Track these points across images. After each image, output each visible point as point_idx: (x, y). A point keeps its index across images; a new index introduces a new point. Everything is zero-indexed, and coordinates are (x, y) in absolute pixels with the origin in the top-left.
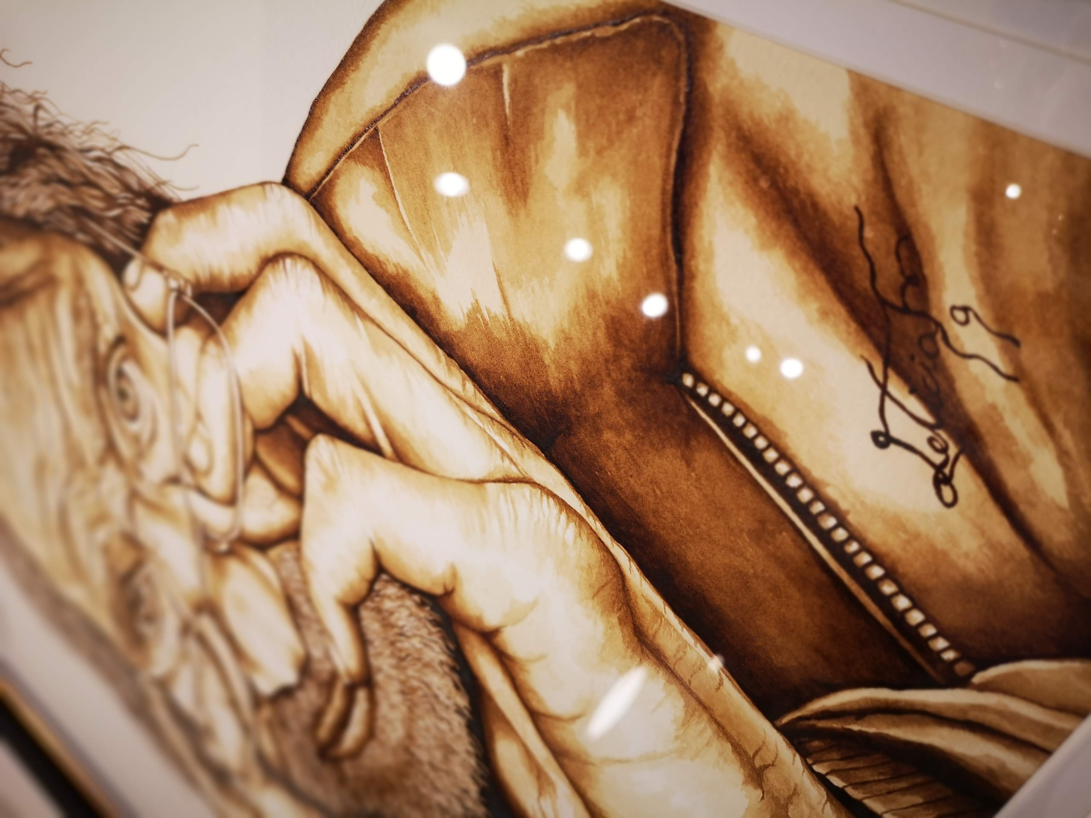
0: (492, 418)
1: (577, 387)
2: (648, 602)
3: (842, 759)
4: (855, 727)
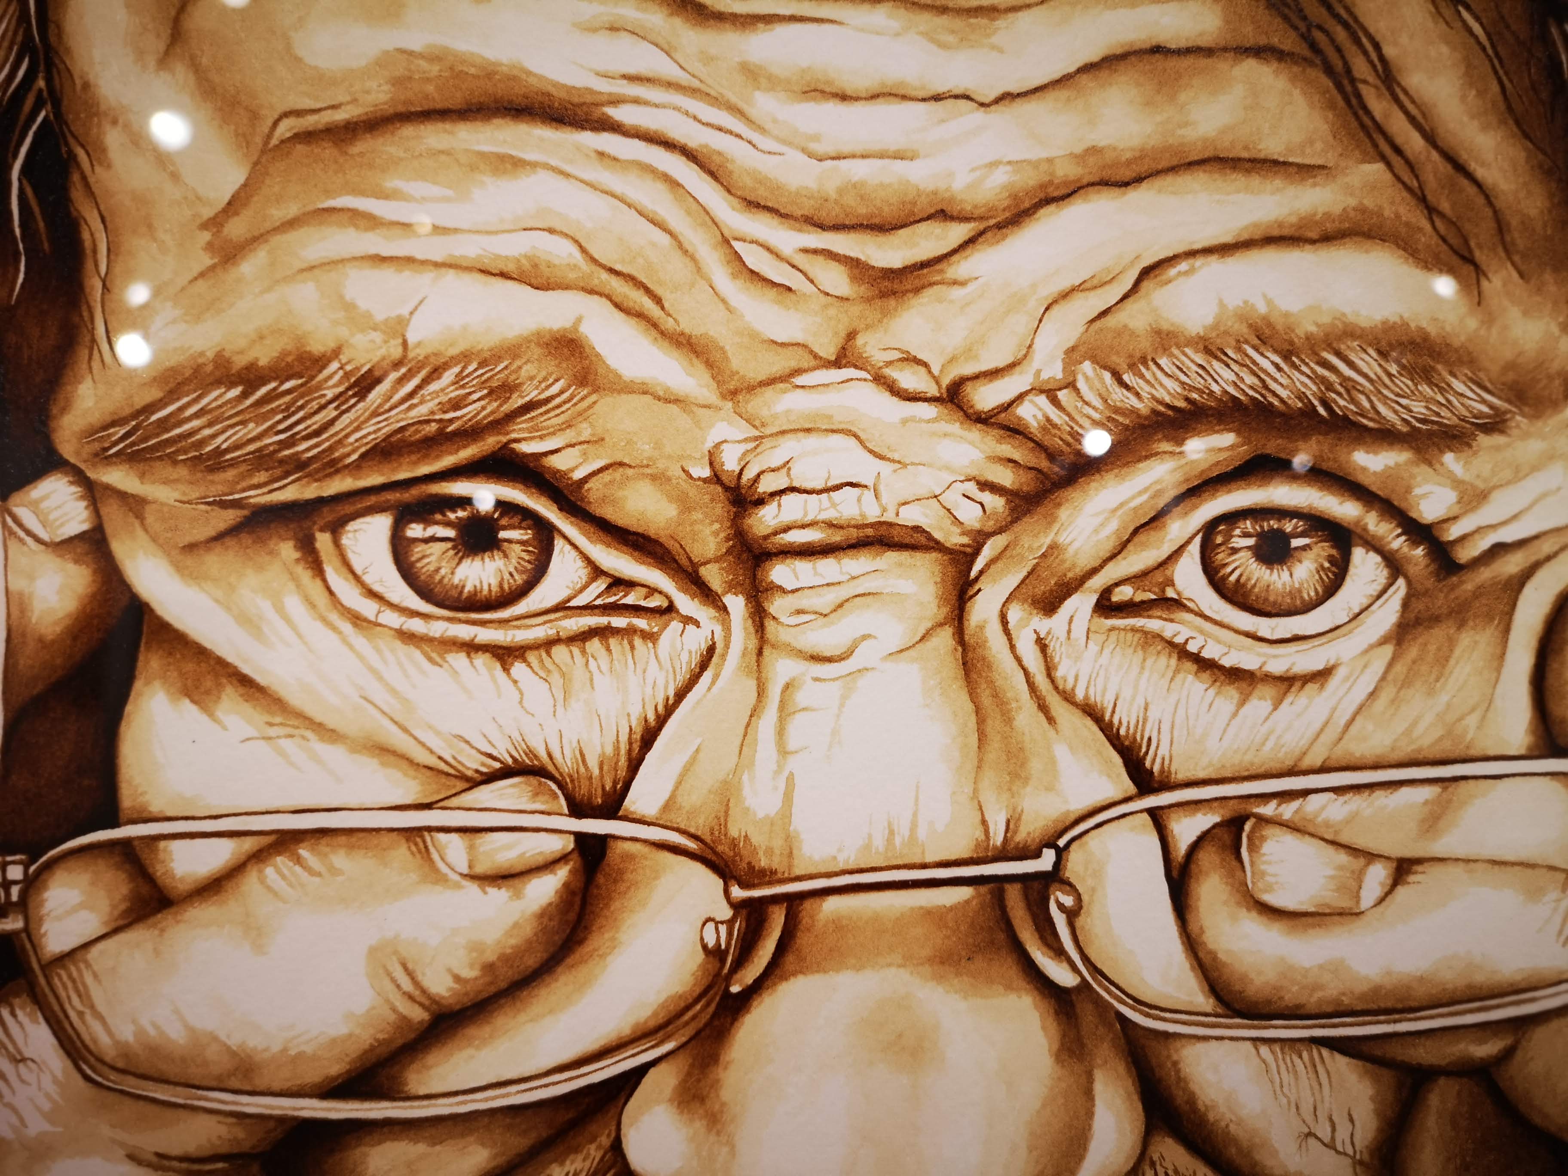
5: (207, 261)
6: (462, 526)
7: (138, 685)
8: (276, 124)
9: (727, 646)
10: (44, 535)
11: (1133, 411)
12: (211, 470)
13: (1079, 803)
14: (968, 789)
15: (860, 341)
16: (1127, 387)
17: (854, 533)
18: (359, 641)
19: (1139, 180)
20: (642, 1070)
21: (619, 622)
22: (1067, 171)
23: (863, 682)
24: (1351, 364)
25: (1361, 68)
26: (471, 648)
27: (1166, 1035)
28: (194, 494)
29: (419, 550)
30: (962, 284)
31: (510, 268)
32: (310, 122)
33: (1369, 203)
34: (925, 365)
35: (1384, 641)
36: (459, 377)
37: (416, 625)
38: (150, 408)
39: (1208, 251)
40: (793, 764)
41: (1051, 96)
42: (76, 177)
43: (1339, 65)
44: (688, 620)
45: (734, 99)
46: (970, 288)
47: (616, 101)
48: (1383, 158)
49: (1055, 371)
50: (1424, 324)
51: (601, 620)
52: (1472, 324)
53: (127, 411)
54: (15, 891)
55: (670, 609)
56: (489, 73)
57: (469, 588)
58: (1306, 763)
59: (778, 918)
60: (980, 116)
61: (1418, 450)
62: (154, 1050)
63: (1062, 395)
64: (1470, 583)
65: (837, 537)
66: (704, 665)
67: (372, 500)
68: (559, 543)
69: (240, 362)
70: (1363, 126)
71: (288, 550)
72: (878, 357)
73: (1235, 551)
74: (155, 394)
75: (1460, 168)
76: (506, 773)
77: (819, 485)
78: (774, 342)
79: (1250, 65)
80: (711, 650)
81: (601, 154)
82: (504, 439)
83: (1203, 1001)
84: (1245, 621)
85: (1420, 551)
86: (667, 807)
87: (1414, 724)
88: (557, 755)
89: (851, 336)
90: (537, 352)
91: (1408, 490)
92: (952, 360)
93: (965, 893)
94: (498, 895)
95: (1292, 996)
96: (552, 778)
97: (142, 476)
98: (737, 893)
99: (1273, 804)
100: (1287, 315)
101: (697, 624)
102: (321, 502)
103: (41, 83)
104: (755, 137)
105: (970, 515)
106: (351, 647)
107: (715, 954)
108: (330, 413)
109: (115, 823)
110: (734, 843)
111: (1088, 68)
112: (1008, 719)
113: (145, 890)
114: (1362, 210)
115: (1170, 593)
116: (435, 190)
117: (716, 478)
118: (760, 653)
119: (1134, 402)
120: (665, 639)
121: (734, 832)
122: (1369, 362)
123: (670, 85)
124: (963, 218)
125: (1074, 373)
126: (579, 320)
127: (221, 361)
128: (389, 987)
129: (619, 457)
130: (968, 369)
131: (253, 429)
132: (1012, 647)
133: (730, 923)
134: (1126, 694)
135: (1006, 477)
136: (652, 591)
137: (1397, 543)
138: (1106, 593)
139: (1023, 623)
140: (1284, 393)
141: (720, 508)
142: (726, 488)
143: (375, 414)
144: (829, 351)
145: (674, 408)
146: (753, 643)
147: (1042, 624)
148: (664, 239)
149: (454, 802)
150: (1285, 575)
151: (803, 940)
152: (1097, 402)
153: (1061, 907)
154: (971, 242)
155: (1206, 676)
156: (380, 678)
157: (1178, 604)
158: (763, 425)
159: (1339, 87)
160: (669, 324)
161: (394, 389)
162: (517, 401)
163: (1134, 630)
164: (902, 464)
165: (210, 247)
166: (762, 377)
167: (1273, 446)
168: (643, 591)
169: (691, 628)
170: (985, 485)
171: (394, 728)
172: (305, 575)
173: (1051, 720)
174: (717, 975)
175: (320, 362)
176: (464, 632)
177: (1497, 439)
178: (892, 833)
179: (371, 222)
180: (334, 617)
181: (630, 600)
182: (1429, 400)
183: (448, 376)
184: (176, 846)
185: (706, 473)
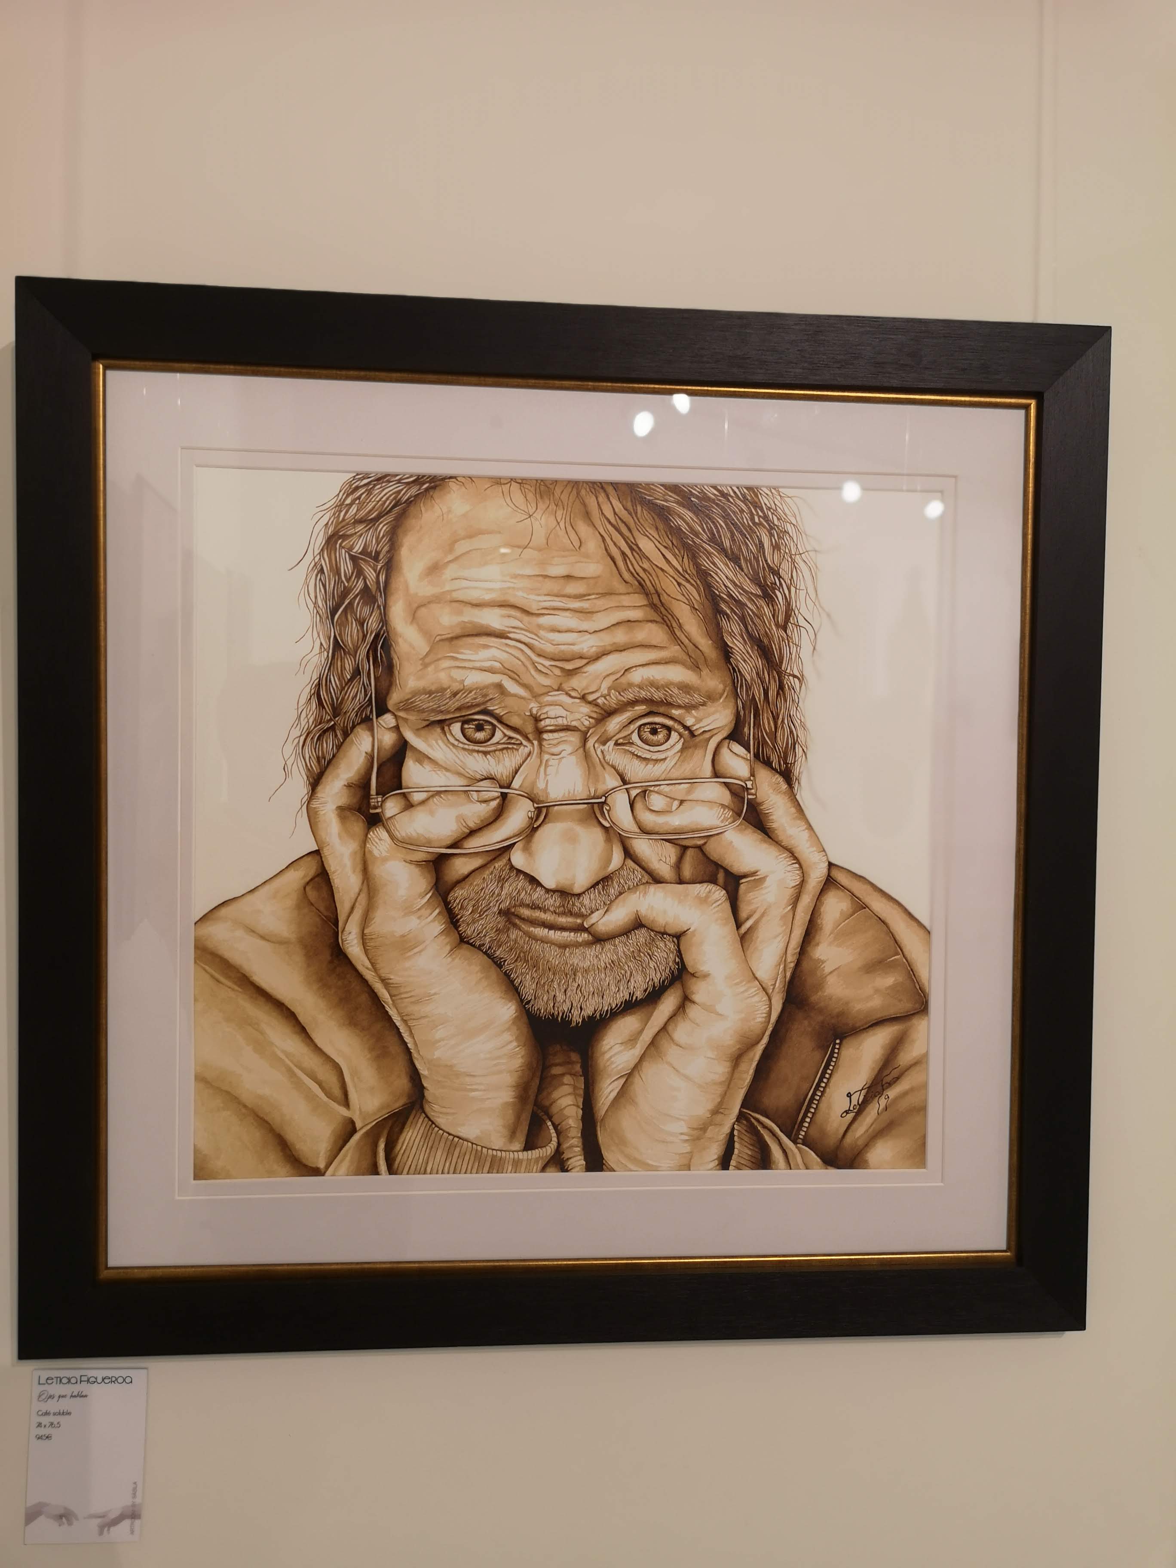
0: (785, 977)
1: (816, 1007)
2: (754, 1055)
3: (746, 1131)
4: (759, 1128)
5: (421, 667)
6: (477, 726)
7: (406, 759)
8: (436, 638)
9: (534, 751)
10: (386, 727)
11: (624, 701)
12: (422, 713)
13: (610, 787)
14: (586, 783)
15: (563, 685)
16: (622, 696)
17: (561, 728)
18: (454, 750)
19: (625, 650)
20: (515, 843)
21: (510, 746)
22: (609, 648)
23: (563, 760)
24: (672, 691)
25: (674, 625)
26: (478, 752)
27: (629, 837)
28: (418, 718)
29: (467, 730)
30: (585, 673)
31: (486, 669)
32: (443, 637)
33: (676, 655)
34: (577, 691)
35: (678, 752)
36: (476, 693)
37: (466, 747)
38: (408, 699)
39: (640, 666)
40: (548, 777)
41: (605, 631)
42: (392, 649)
43: (670, 625)
44: (525, 746)
45: (535, 631)
46: (587, 674)
47: (510, 632)
48: (679, 645)
49: (606, 692)
50: (688, 682)
51: (506, 746)
52: (699, 682)
53: (404, 700)
54: (380, 804)
55: (521, 744)
56: (482, 626)
57: (477, 739)
58: (660, 779)
59: (544, 811)
60: (589, 636)
61: (686, 710)
62: (410, 838)
63: (607, 697)
64: (697, 739)
65: (558, 728)
66: (529, 756)
67: (457, 719)
68: (497, 729)
69: (428, 689)
70: (675, 638)
71: (439, 730)
72: (567, 689)
73: (646, 732)
74: (409, 696)
75: (697, 647)
76: (486, 779)
77: (553, 717)
78: (544, 686)
79: (650, 624)
80: (530, 752)
81: (506, 644)
82: (485, 706)
83: (638, 830)
84: (647, 747)
85: (687, 732)
86: (520, 786)
87: (685, 771)
88: (496, 774)
89: (561, 684)
90: (492, 687)
91: (684, 718)
92: (583, 690)
93: (586, 806)
94: (484, 805)
95: (657, 829)
96: (495, 780)
97: (407, 714)
98: (536, 805)
99: (653, 787)
100: (657, 680)
101: (527, 747)
102: (445, 720)
103: (385, 628)
104: (540, 641)
105: (587, 723)
106: (452, 751)
107: (531, 818)
108: (448, 700)
109: (401, 789)
110: (535, 795)
111: (613, 625)
112: (595, 768)
113: (408, 803)
114: (674, 656)
115: (631, 741)
116: (471, 652)
117: (531, 715)
118: (541, 753)
119: (624, 699)
120: (520, 750)
121: (535, 792)
122: (676, 691)
123: (522, 629)
124: (586, 658)
125: (610, 693)
126: (501, 681)
127: (424, 689)
128: (460, 824)
129: (510, 710)
130: (586, 692)
131: (431, 704)
132: (596, 753)
133: (534, 812)
134: (621, 762)
135: (595, 715)
136: (517, 739)
137: (682, 730)
138: (617, 741)
139: (598, 747)
140: (657, 697)
141: (532, 721)
142: (533, 717)
143: (458, 701)
144: (556, 688)
145: (522, 700)
146: (539, 751)
147: (602, 747)
148: (520, 663)
149: (475, 785)
150: (656, 737)
151: (550, 816)
152: (615, 699)
153: (606, 809)
154: (587, 663)
155: (639, 759)
156: (459, 758)
157: (632, 743)
158: (542, 704)
159: (669, 628)
160: (521, 681)
161: (462, 695)
162: (488, 698)
163: (623, 749)
164: (572, 712)
165: (421, 664)
166: (541, 693)
167: (654, 709)
168: (515, 740)
169: (526, 748)
170: (590, 717)
171: (461, 769)
172: (442, 735)
173: (604, 769)
174: (531, 823)
175: (446, 689)
176: (476, 748)
177: (705, 707)
178: (569, 792)
179: (456, 659)
180: (449, 745)
181: (513, 741)
182: (689, 699)
183: (473, 693)
184: (415, 794)
185: (529, 714)
